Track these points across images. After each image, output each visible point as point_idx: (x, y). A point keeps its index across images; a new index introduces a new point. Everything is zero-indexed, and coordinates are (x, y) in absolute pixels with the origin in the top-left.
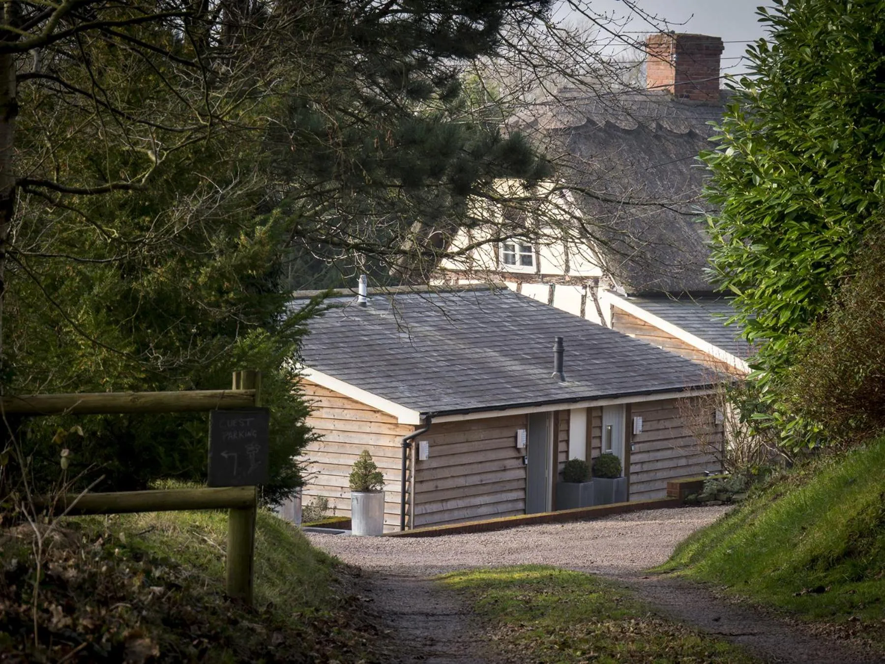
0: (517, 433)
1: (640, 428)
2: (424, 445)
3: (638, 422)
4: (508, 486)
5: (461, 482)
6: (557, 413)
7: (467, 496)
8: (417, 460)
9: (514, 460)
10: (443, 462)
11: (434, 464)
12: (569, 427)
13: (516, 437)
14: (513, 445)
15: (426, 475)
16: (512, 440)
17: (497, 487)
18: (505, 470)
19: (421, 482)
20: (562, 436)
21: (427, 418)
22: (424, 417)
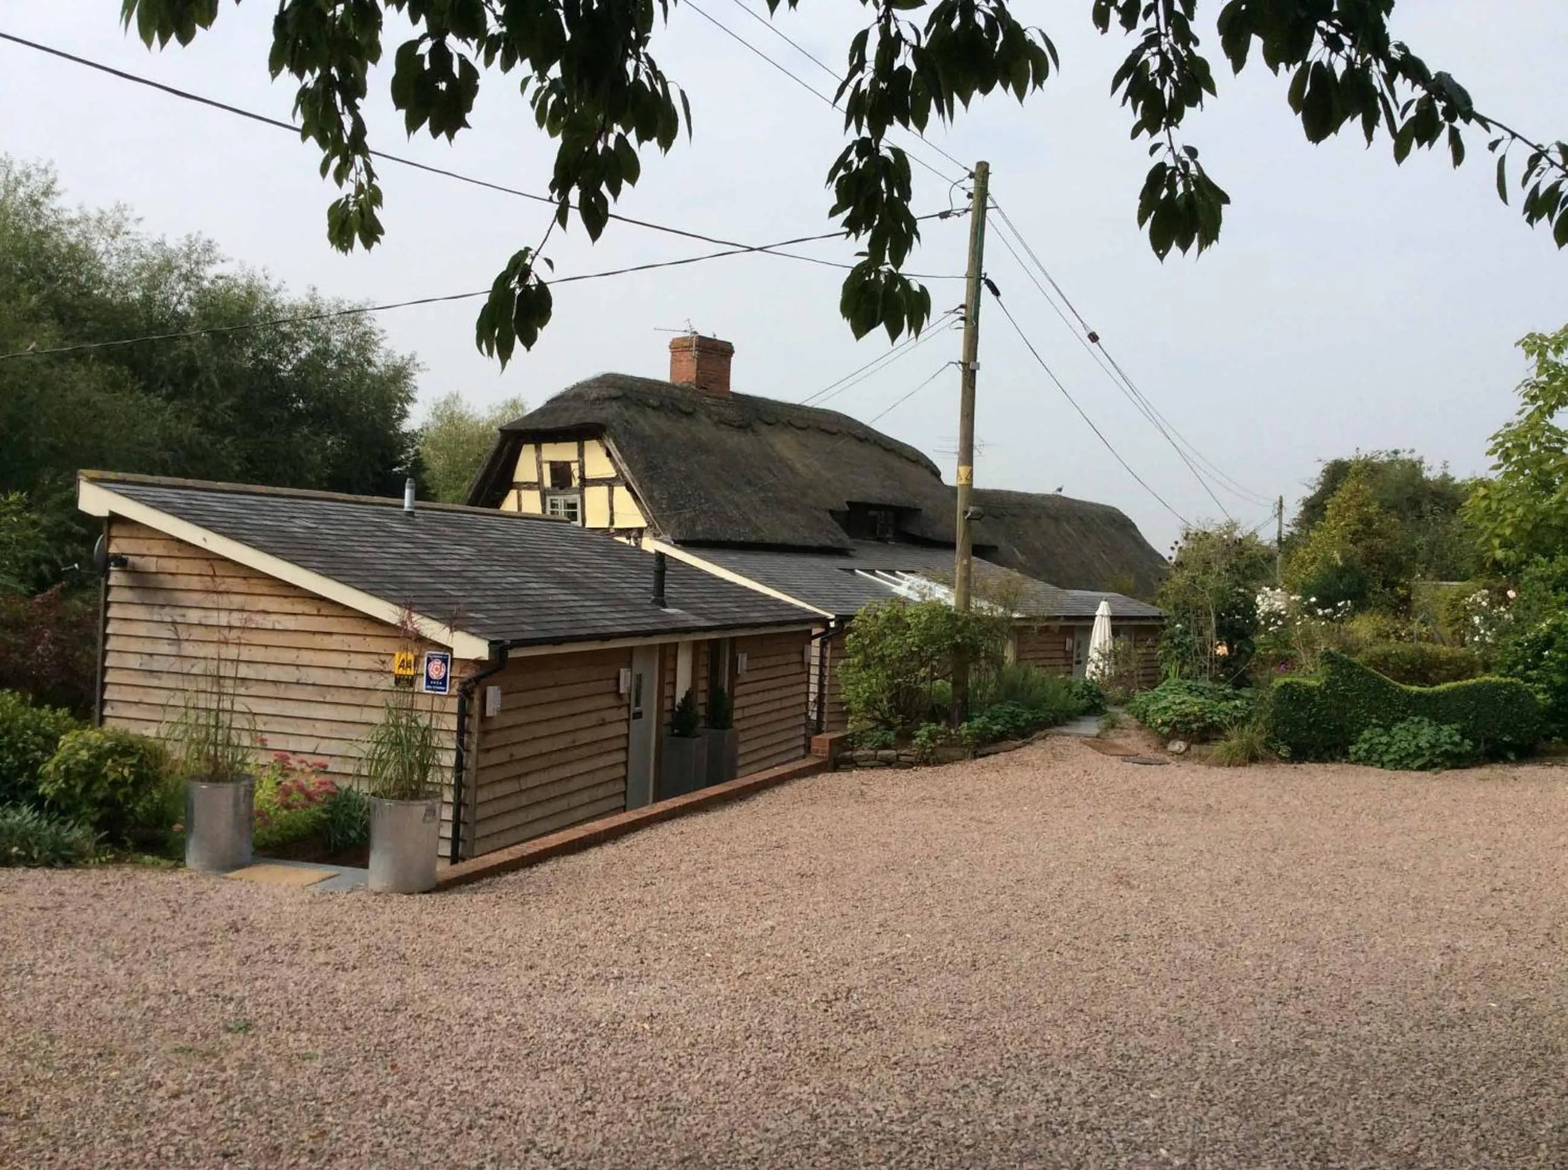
0: (619, 674)
1: (745, 667)
2: (493, 694)
3: (743, 660)
4: (607, 746)
5: (545, 746)
6: (663, 646)
7: (552, 766)
8: (483, 718)
9: (614, 711)
10: (520, 718)
11: (509, 721)
12: (676, 665)
13: (618, 679)
14: (614, 689)
15: (494, 739)
16: (612, 682)
17: (594, 749)
18: (603, 724)
19: (488, 750)
20: (668, 678)
21: (498, 649)
22: (497, 647)
